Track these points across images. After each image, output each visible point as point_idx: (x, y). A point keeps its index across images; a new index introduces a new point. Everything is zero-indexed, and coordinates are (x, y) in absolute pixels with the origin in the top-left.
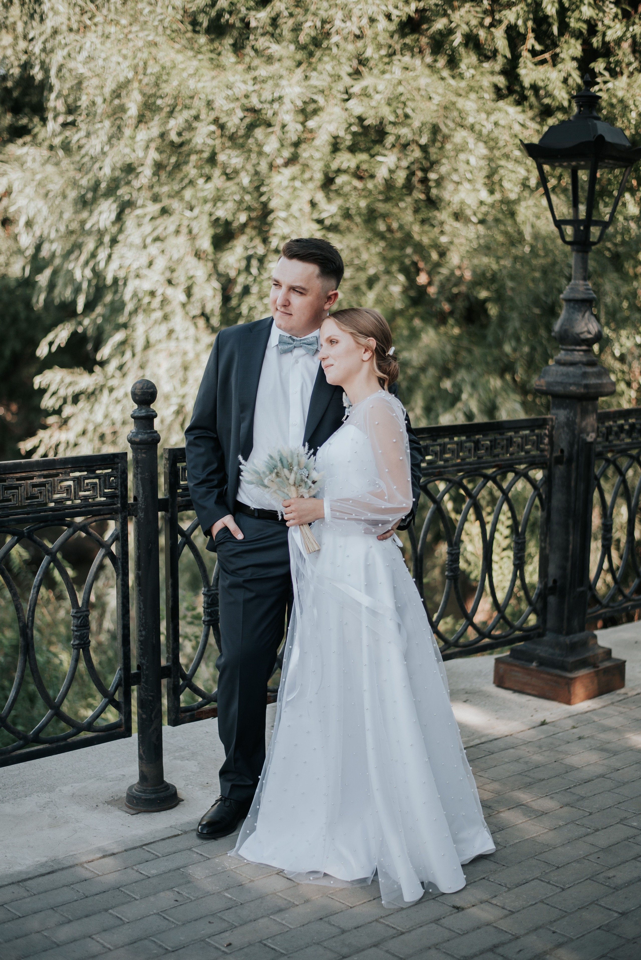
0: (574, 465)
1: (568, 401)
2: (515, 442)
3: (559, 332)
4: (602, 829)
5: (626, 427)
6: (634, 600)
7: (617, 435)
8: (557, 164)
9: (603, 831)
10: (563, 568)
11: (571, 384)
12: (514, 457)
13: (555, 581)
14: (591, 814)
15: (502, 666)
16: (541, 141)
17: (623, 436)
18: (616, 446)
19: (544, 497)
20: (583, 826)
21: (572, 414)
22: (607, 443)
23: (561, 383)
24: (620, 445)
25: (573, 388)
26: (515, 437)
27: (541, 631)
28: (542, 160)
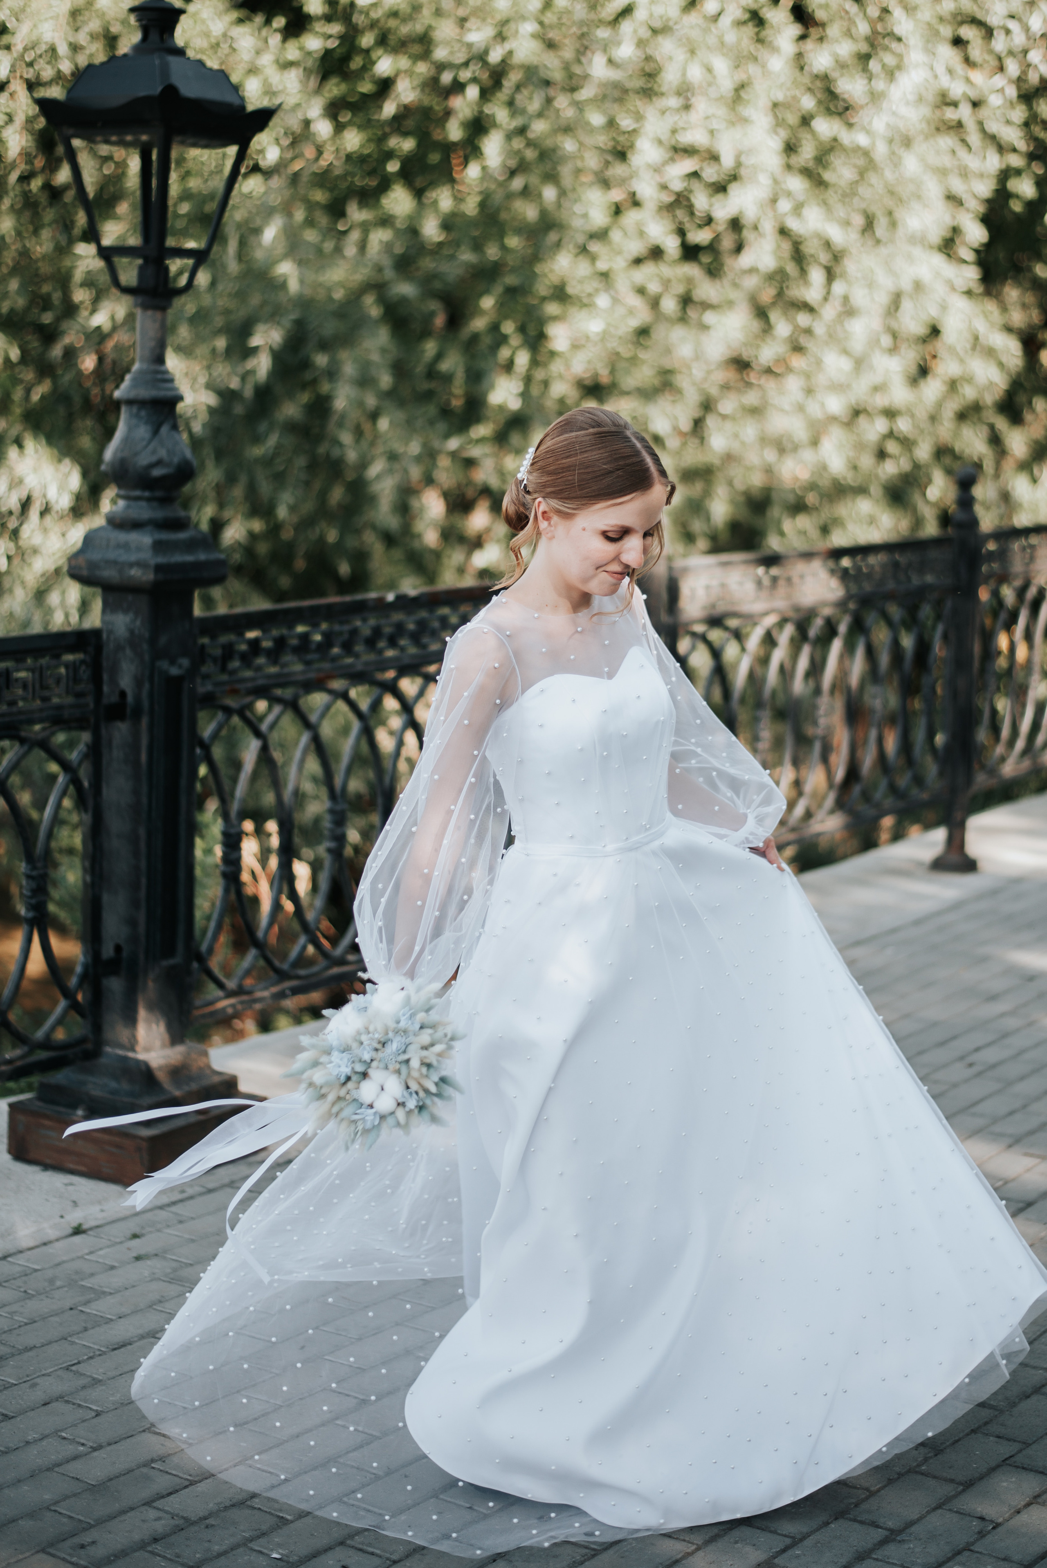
0: (145, 721)
1: (130, 598)
2: (17, 680)
3: (112, 464)
4: (109, 1444)
5: (267, 644)
6: (298, 977)
7: (246, 659)
8: (99, 138)
9: (109, 1448)
10: (132, 922)
11: (131, 565)
12: (14, 709)
13: (118, 949)
14: (98, 1414)
15: (21, 1118)
16: (69, 91)
17: (261, 660)
18: (243, 680)
19: (86, 784)
20: (72, 1441)
21: (138, 623)
22: (225, 677)
23: (115, 563)
24: (253, 679)
25: (135, 572)
26: (18, 670)
27: (89, 1046)
28: (71, 131)
